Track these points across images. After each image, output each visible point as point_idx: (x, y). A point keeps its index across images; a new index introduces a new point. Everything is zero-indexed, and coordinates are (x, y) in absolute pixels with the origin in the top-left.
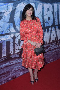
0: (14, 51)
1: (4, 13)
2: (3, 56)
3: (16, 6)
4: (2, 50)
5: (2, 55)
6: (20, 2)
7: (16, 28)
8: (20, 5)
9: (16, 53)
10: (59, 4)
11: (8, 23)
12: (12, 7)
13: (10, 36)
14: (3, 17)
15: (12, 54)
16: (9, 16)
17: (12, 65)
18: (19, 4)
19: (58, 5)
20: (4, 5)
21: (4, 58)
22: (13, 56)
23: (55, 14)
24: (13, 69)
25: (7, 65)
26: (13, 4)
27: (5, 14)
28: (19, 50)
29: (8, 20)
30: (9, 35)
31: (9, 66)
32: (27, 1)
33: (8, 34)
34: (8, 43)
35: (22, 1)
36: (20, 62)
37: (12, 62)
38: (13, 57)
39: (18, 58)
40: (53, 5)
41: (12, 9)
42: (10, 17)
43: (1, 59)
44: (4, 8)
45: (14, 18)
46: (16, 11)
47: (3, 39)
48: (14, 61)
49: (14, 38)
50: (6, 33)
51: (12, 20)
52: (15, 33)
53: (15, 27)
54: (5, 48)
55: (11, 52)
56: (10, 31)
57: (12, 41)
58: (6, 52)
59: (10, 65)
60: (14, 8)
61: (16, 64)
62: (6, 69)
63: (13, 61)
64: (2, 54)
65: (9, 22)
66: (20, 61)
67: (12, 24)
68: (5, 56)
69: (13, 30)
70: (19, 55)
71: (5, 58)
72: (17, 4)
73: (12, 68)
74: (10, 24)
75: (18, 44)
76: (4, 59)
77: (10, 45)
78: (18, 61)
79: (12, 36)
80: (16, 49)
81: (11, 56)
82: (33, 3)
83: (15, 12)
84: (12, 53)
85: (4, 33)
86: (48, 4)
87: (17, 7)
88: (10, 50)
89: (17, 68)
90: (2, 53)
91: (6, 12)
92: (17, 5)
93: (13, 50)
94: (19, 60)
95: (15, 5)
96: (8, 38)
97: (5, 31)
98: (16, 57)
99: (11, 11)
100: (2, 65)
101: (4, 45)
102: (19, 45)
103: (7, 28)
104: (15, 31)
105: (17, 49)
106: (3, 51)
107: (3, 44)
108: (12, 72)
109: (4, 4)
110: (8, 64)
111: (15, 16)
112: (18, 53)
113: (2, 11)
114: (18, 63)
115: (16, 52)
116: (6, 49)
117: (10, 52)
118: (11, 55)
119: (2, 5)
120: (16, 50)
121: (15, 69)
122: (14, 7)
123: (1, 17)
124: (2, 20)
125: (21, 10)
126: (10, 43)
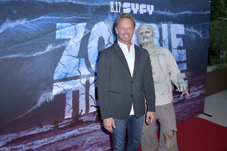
0: (87, 109)
1: (69, 40)
2: (66, 118)
3: (91, 29)
4: (65, 106)
5: (64, 116)
6: (99, 21)
8: (99, 27)
9: (91, 113)
10: (172, 25)
11: (77, 58)
12: (84, 30)
13: (80, 81)
14: (67, 48)
15: (84, 115)
16: (79, 46)
17: (82, 134)
18: (96, 25)
19: (169, 27)
20: (69, 26)
21: (68, 121)
22: (85, 119)
23: (163, 42)
24: (84, 142)
25: (74, 135)
26: (85, 24)
27: (71, 43)
28: (96, 107)
29: (76, 54)
30: (78, 80)
31: (78, 135)
32: (111, 18)
33: (76, 78)
34: (76, 94)
35: (103, 19)
37: (82, 128)
38: (84, 121)
39: (94, 121)
40: (160, 26)
41: (85, 33)
42: (80, 48)
43: (63, 122)
44: (69, 31)
45: (87, 49)
46: (91, 36)
47: (68, 86)
48: (87, 128)
49: (87, 85)
50: (72, 76)
51: (83, 53)
52: (89, 76)
53: (88, 65)
54: (70, 102)
55: (82, 111)
56: (79, 72)
57: (83, 91)
58: (72, 110)
59: (78, 133)
60: (88, 32)
61: (90, 132)
62: (72, 141)
63: (85, 128)
64: (66, 114)
65: (79, 57)
66: (97, 127)
67: (83, 60)
68: (71, 117)
69: (84, 71)
70: (95, 117)
71: (71, 122)
72: (94, 24)
73: (83, 139)
74: (80, 60)
75: (94, 97)
76: (68, 123)
77: (80, 98)
78: (94, 127)
79: (84, 81)
80: (90, 105)
81: (82, 118)
83: (90, 39)
84: (83, 113)
85: (69, 76)
87: (94, 29)
88: (80, 106)
89: (93, 140)
90: (64, 112)
91: (72, 38)
92: (93, 26)
94: (96, 126)
95: (89, 27)
96: (76, 86)
97: (70, 72)
98: (91, 120)
99: (81, 38)
100: (64, 133)
101: (69, 98)
102: (96, 99)
103: (75, 68)
104: (89, 73)
105: (92, 106)
106: (66, 108)
107: (67, 96)
108: (84, 148)
109: (70, 24)
110: (75, 132)
111: (89, 46)
112: (95, 112)
113: (67, 37)
114: (94, 131)
115: (90, 111)
116: (71, 105)
117: (80, 111)
118: (80, 116)
119: (66, 27)
120: (90, 108)
121: (89, 142)
122: (88, 29)
123: (64, 48)
124: (65, 53)
125: (101, 35)
126: (80, 94)
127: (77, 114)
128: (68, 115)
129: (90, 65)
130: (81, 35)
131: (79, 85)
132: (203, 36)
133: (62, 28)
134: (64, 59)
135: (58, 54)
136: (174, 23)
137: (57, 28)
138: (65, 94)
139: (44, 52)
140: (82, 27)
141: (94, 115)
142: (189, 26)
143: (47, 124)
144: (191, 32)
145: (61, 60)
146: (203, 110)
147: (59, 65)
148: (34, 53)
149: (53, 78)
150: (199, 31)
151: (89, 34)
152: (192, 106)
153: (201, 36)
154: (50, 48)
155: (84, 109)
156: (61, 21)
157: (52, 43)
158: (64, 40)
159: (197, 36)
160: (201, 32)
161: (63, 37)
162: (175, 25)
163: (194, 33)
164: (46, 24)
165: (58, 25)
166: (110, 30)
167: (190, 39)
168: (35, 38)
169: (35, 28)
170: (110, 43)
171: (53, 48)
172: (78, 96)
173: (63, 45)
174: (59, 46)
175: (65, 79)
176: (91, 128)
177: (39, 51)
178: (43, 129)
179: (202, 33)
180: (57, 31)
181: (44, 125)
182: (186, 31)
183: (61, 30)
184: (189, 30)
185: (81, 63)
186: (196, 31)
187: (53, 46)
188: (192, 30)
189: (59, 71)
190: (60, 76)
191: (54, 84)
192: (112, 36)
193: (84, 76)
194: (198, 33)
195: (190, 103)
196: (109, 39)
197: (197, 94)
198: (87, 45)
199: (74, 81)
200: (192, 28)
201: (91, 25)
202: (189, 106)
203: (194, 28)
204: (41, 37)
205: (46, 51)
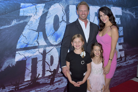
1: (30, 17)
2: (26, 80)
3: (49, 9)
4: (25, 71)
5: (24, 78)
6: (55, 3)
7: (48, 39)
8: (55, 7)
9: (47, 77)
11: (36, 31)
12: (42, 9)
13: (38, 51)
14: (28, 23)
15: (41, 78)
16: (38, 22)
18: (53, 6)
20: (31, 6)
21: (27, 83)
22: (41, 81)
26: (44, 5)
27: (32, 19)
28: (51, 72)
29: (36, 28)
30: (37, 49)
32: (64, 1)
33: (35, 47)
34: (35, 61)
35: (58, 1)
36: (52, 90)
37: (39, 89)
38: (41, 83)
39: (49, 83)
41: (43, 12)
42: (39, 24)
43: (23, 84)
44: (31, 10)
45: (45, 24)
46: (48, 15)
47: (28, 54)
48: (43, 88)
49: (44, 54)
50: (32, 46)
51: (41, 28)
52: (46, 46)
53: (45, 38)
54: (29, 67)
55: (39, 75)
56: (38, 43)
57: (40, 58)
58: (31, 74)
60: (46, 11)
63: (41, 89)
64: (25, 77)
65: (38, 31)
66: (52, 88)
67: (41, 33)
68: (29, 79)
69: (42, 42)
70: (50, 80)
71: (30, 84)
72: (51, 5)
74: (39, 33)
75: (50, 63)
76: (27, 84)
77: (38, 65)
78: (49, 88)
79: (41, 50)
80: (46, 70)
81: (39, 81)
82: (74, 4)
83: (47, 17)
84: (40, 76)
85: (29, 46)
86: (96, 7)
87: (51, 9)
88: (38, 71)
90: (24, 75)
91: (33, 15)
92: (50, 7)
93: (42, 72)
94: (50, 87)
95: (47, 7)
96: (35, 54)
97: (30, 43)
98: (46, 82)
99: (40, 15)
101: (29, 64)
102: (51, 65)
103: (35, 39)
104: (46, 44)
105: (47, 71)
107: (27, 62)
109: (31, 4)
111: (46, 22)
113: (29, 15)
114: (49, 91)
115: (46, 75)
116: (31, 70)
117: (38, 75)
118: (38, 79)
119: (29, 6)
120: (46, 72)
122: (46, 9)
123: (26, 23)
124: (27, 27)
125: (56, 14)
126: (38, 60)
127: (35, 77)
128: (28, 78)
129: (47, 37)
130: (40, 13)
131: (37, 53)
132: (136, 17)
133: (25, 7)
134: (25, 32)
135: (21, 28)
136: (114, 6)
137: (21, 7)
138: (26, 60)
139: (9, 26)
140: (41, 7)
141: (49, 78)
142: (125, 9)
143: (10, 85)
144: (127, 14)
145: (23, 33)
146: (136, 74)
147: (22, 37)
148: (1, 27)
149: (16, 47)
150: (133, 13)
151: (47, 13)
152: (128, 72)
153: (134, 16)
154: (14, 22)
155: (41, 73)
156: (25, 2)
157: (16, 19)
158: (26, 17)
159: (132, 17)
160: (134, 13)
161: (26, 15)
162: (114, 8)
163: (130, 14)
164: (12, 4)
165: (22, 4)
166: (64, 11)
167: (126, 19)
168: (3, 14)
169: (3, 6)
170: (63, 20)
171: (17, 23)
172: (37, 63)
173: (25, 21)
174: (22, 22)
175: (26, 49)
176: (46, 89)
177: (5, 25)
178: (5, 90)
179: (136, 14)
180: (21, 10)
181: (7, 86)
182: (123, 13)
183: (24, 9)
184: (125, 12)
185: (39, 36)
186: (130, 13)
187: (17, 21)
188: (128, 12)
189: (22, 42)
190: (22, 46)
191: (17, 52)
192: (65, 15)
193: (42, 46)
194: (132, 14)
195: (126, 69)
196: (63, 17)
197: (132, 62)
198: (45, 21)
199: (33, 50)
200: (128, 10)
201: (48, 6)
202: (126, 71)
203: (129, 11)
204: (7, 13)
205: (11, 25)
